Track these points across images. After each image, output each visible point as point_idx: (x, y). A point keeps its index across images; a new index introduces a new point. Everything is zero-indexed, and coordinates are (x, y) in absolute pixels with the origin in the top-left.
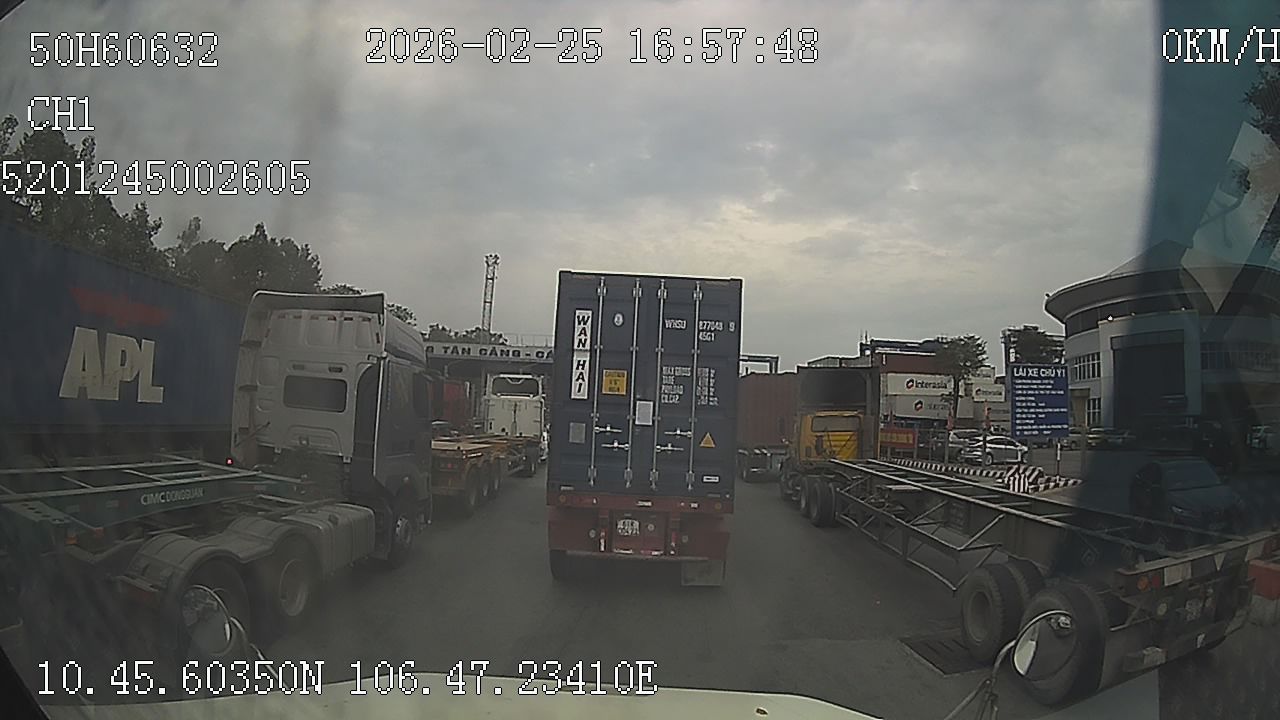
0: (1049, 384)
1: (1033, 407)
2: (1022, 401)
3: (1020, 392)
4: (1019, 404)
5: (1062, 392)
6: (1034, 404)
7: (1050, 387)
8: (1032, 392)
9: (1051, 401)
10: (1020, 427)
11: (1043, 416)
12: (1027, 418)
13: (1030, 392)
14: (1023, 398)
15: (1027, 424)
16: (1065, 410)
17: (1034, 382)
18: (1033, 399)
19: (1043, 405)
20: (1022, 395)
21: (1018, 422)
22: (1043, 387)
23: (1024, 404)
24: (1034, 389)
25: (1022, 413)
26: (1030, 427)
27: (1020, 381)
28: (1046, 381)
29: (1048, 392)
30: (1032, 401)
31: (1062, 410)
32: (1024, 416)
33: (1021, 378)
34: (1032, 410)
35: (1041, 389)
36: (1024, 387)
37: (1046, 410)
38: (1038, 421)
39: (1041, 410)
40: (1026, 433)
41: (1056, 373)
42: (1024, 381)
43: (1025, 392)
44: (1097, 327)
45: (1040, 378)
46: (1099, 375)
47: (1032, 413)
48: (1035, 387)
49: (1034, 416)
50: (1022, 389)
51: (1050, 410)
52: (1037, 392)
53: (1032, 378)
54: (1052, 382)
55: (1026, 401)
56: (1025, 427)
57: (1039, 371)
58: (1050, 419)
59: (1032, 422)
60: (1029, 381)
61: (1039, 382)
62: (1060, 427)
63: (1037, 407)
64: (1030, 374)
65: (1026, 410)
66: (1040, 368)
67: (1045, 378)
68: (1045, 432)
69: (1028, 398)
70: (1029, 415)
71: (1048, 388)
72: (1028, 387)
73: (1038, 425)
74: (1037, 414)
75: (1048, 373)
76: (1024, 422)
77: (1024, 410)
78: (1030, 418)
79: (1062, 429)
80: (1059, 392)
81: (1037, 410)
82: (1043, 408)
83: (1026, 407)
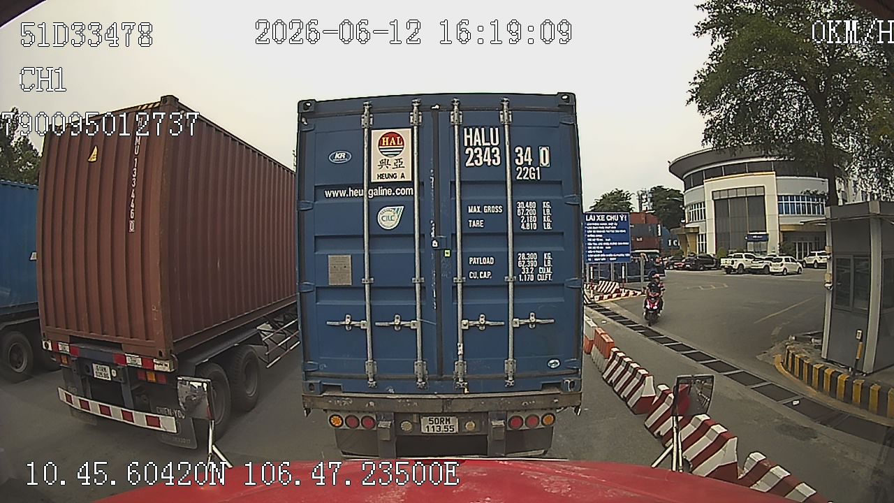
0: (614, 226)
1: (600, 242)
2: (592, 238)
3: (591, 232)
4: (590, 240)
5: (624, 231)
6: (602, 240)
7: (615, 228)
8: (600, 232)
9: (614, 237)
10: (592, 256)
11: (610, 248)
12: (597, 249)
13: (598, 231)
14: (593, 236)
15: (596, 254)
16: (627, 243)
17: (601, 224)
18: (601, 236)
19: (609, 240)
20: (593, 233)
21: (589, 252)
22: (609, 227)
23: (594, 240)
24: (602, 230)
25: (593, 246)
26: (599, 255)
27: (591, 224)
28: (612, 224)
29: (613, 231)
30: (600, 238)
31: (624, 243)
32: (594, 248)
33: (591, 222)
34: (601, 244)
35: (608, 230)
36: (594, 228)
37: (611, 244)
38: (605, 251)
39: (608, 244)
40: (596, 259)
41: (620, 218)
42: (593, 224)
43: (594, 232)
44: (703, 184)
45: (606, 221)
46: (705, 218)
47: (600, 246)
48: (603, 228)
49: (602, 248)
50: (592, 230)
51: (616, 244)
52: (604, 231)
53: (599, 222)
54: (616, 224)
55: (596, 238)
56: (595, 256)
57: (605, 217)
58: (614, 250)
59: (601, 252)
60: (598, 224)
61: (606, 224)
62: (623, 255)
63: (604, 241)
64: (599, 219)
65: (596, 244)
66: (606, 215)
67: (610, 222)
68: (611, 259)
69: (597, 236)
70: (598, 248)
71: (612, 228)
72: (597, 228)
73: (605, 254)
74: (604, 246)
75: (613, 218)
76: (594, 252)
77: (595, 244)
78: (599, 250)
79: (625, 257)
80: (621, 231)
81: (604, 244)
82: (609, 242)
83: (596, 242)
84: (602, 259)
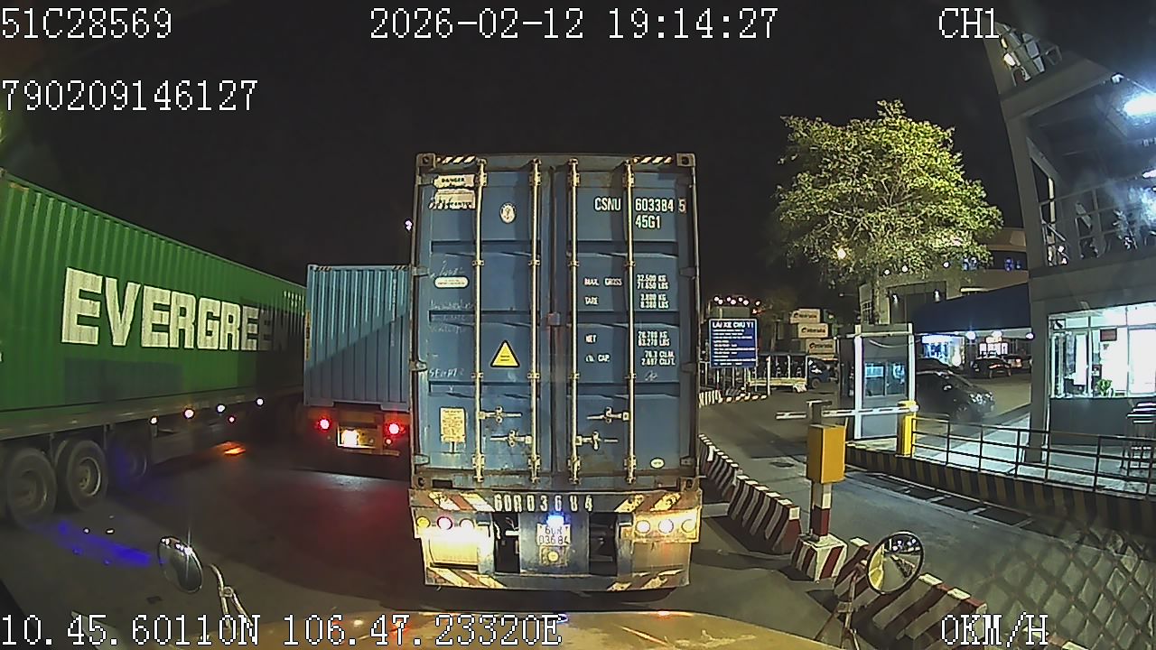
0: (741, 332)
2: (718, 344)
4: (716, 345)
5: (751, 337)
6: (728, 345)
7: (741, 334)
8: (727, 337)
9: (740, 343)
10: (717, 360)
11: (736, 353)
12: (723, 355)
13: (725, 337)
14: (720, 342)
16: (753, 349)
17: (728, 331)
18: (727, 341)
19: (735, 345)
20: (719, 340)
21: (716, 356)
22: (736, 334)
23: (720, 346)
25: (719, 351)
26: (726, 360)
27: (717, 330)
28: (739, 331)
29: (739, 338)
31: (750, 349)
32: (721, 353)
33: (718, 328)
34: (727, 349)
35: (734, 336)
38: (731, 356)
40: (721, 364)
41: (746, 325)
42: (720, 330)
43: (721, 338)
45: (733, 328)
47: (726, 351)
48: (729, 334)
49: (728, 353)
50: (719, 335)
51: (741, 349)
52: (730, 337)
53: (726, 328)
54: (743, 331)
55: (722, 343)
56: (722, 360)
57: (732, 324)
58: (740, 355)
59: (727, 357)
60: (725, 330)
61: (733, 331)
62: (750, 360)
63: (731, 347)
64: (725, 326)
66: (733, 322)
67: (737, 328)
68: (737, 364)
69: (724, 342)
70: (724, 353)
71: (739, 336)
72: (723, 334)
73: (731, 359)
74: (730, 352)
75: (740, 325)
76: (721, 357)
77: (721, 349)
78: (725, 355)
79: (751, 362)
80: (748, 337)
81: (731, 349)
83: (723, 347)
84: (728, 364)
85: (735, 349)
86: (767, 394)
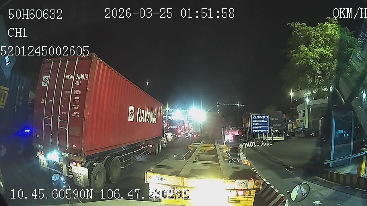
1: (257, 125)
5: (267, 122)
7: (263, 120)
9: (263, 124)
11: (261, 128)
13: (257, 122)
14: (255, 123)
15: (256, 130)
16: (268, 126)
17: (258, 119)
20: (255, 122)
21: (253, 129)
23: (255, 125)
24: (258, 121)
25: (255, 127)
26: (257, 130)
27: (254, 119)
29: (262, 122)
34: (258, 126)
37: (262, 126)
38: (259, 129)
40: (256, 132)
41: (265, 117)
44: (304, 103)
45: (260, 118)
48: (259, 120)
50: (255, 121)
52: (259, 122)
53: (258, 118)
54: (264, 119)
58: (263, 128)
60: (257, 119)
62: (266, 130)
64: (257, 117)
66: (260, 116)
68: (261, 132)
69: (257, 123)
70: (257, 127)
71: (262, 121)
72: (256, 120)
73: (259, 130)
74: (259, 127)
75: (263, 117)
76: (255, 129)
77: (255, 126)
78: (257, 128)
79: (267, 131)
80: (266, 122)
81: (259, 126)
82: (261, 125)
83: (256, 125)
84: (258, 132)
85: (261, 126)
86: (272, 144)
